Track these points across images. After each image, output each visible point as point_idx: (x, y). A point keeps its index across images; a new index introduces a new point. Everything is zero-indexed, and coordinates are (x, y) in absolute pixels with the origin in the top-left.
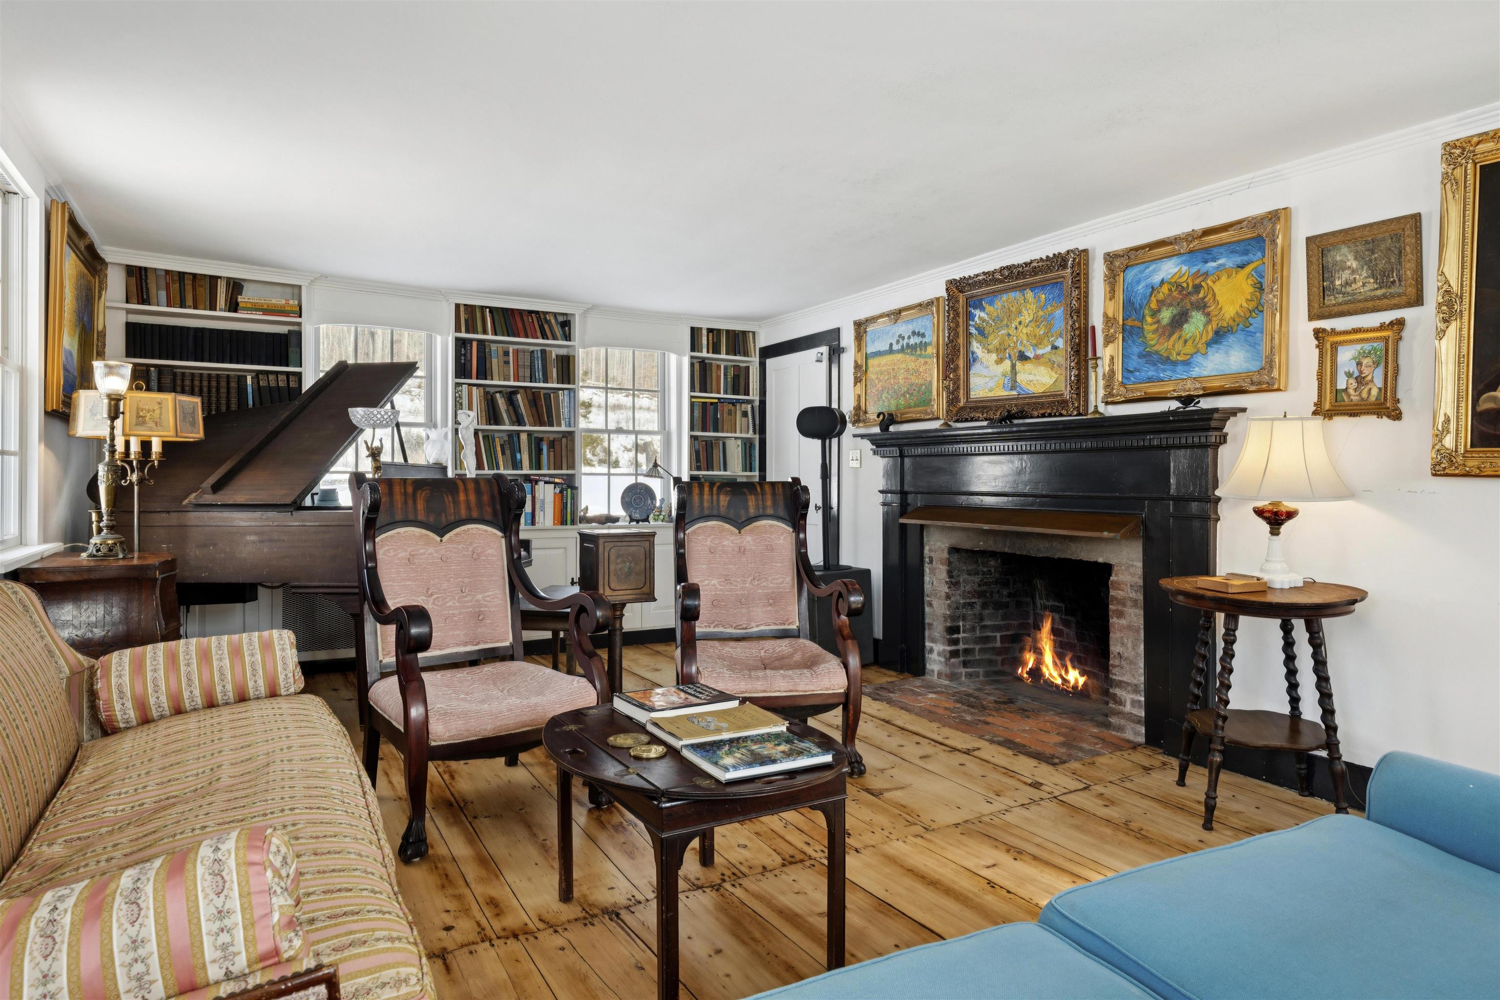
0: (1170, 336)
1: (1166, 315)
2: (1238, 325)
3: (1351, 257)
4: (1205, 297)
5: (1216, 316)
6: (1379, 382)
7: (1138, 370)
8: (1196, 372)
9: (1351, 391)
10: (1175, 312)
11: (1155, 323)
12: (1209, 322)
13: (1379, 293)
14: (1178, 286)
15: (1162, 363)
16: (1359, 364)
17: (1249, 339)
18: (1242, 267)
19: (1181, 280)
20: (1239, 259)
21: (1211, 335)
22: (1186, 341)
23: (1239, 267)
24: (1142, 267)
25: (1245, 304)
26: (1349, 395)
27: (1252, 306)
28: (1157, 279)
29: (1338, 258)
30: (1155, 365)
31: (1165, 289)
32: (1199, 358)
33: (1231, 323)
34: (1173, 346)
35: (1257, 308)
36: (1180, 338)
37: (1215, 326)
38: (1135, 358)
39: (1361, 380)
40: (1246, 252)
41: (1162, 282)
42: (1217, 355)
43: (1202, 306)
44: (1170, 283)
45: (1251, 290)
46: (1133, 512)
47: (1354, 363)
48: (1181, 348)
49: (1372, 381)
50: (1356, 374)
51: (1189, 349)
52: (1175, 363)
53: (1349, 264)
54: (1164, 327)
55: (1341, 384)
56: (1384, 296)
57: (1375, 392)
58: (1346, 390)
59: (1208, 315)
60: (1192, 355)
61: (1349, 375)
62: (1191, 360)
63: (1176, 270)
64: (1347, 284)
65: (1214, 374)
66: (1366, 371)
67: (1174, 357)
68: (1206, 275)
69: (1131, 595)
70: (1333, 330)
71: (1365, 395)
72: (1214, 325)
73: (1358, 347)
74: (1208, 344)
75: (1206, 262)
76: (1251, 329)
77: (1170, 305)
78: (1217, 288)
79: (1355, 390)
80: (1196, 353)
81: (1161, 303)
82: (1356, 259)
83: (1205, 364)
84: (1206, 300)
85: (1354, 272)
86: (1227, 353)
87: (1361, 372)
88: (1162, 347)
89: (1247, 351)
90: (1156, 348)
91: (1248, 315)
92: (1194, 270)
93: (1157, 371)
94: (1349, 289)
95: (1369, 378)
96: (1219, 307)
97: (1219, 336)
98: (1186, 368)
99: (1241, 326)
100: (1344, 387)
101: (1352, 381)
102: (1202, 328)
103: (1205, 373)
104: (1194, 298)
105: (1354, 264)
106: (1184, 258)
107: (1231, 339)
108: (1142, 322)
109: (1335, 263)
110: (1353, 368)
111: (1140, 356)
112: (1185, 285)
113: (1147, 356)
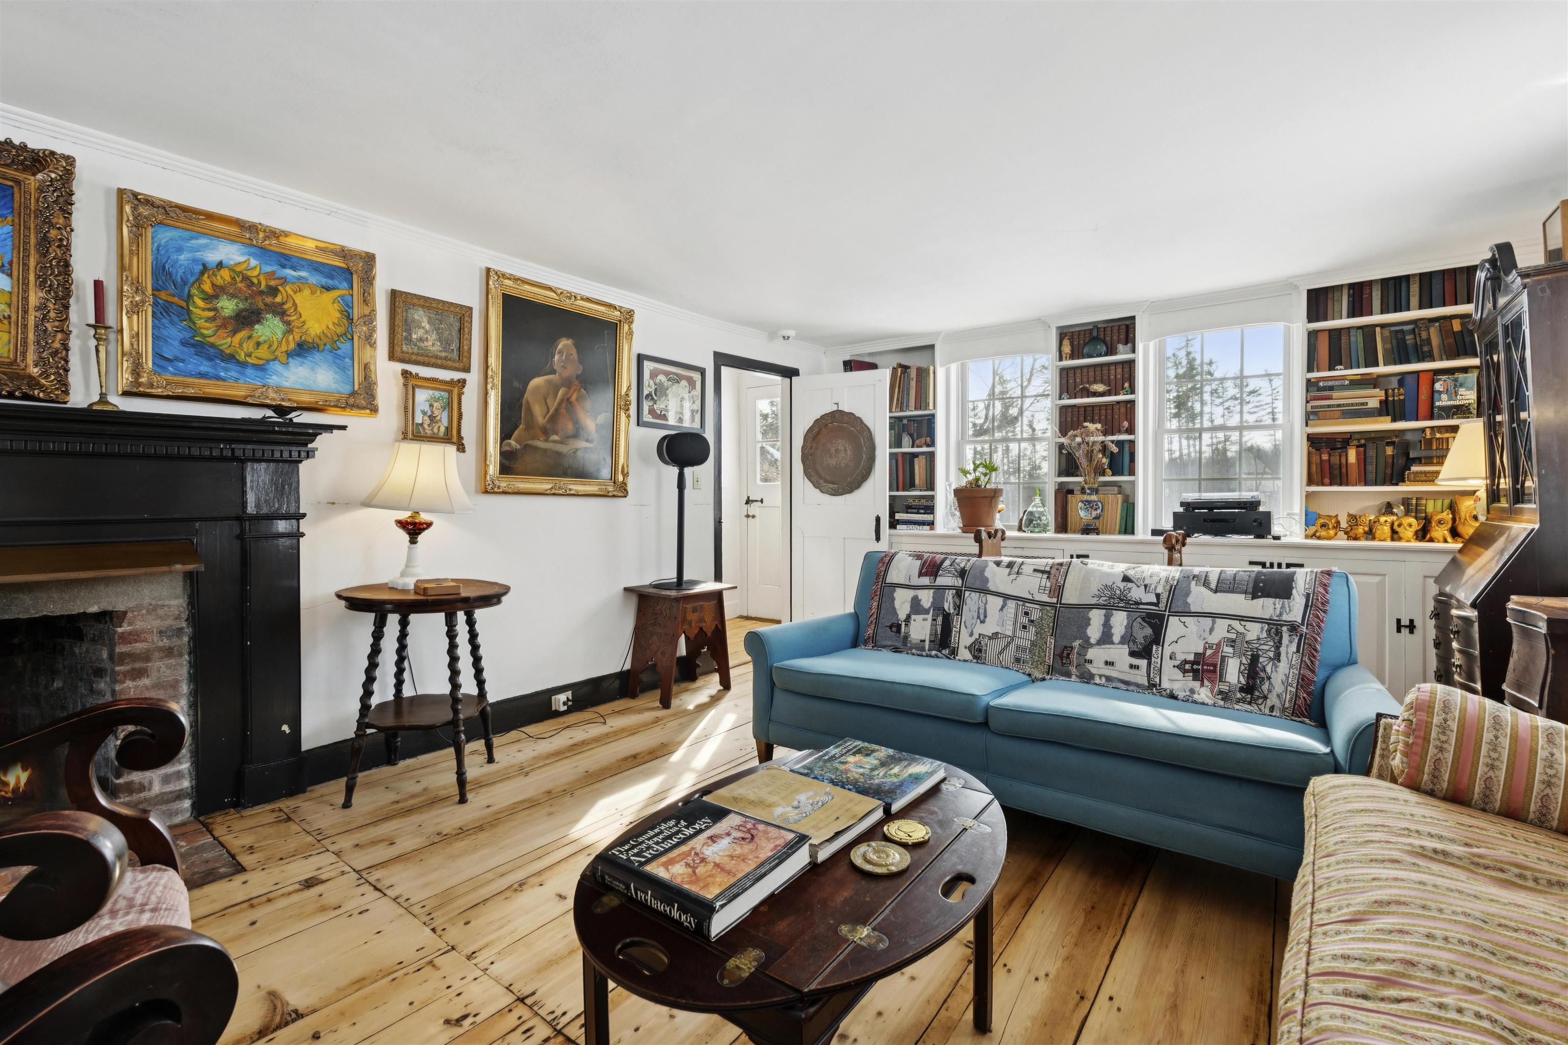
0: (235, 332)
1: (228, 306)
2: (325, 345)
3: (425, 319)
4: (283, 304)
5: (298, 328)
6: (445, 422)
7: (183, 361)
8: (274, 380)
9: (426, 426)
10: (241, 306)
11: (209, 310)
12: (289, 331)
13: (443, 354)
14: (246, 278)
15: (222, 361)
16: (431, 406)
17: (338, 361)
18: (328, 289)
19: (249, 273)
20: (324, 281)
21: (292, 346)
22: (258, 344)
23: (323, 287)
24: (187, 234)
25: (331, 326)
26: (424, 429)
27: (339, 330)
28: (212, 257)
29: (416, 317)
30: (210, 359)
31: (225, 274)
32: (277, 366)
33: (317, 340)
34: (241, 344)
35: (345, 334)
36: (250, 337)
37: (297, 338)
38: (176, 343)
39: (432, 418)
40: (331, 277)
41: (220, 265)
42: (300, 368)
43: (280, 312)
44: (231, 269)
45: (338, 315)
46: (174, 537)
47: (427, 404)
48: (251, 349)
49: (440, 421)
50: (429, 413)
51: (263, 352)
52: (244, 365)
53: (423, 324)
54: (225, 318)
55: (419, 419)
56: (446, 358)
57: (442, 429)
58: (422, 424)
59: (288, 323)
60: (268, 361)
61: (424, 413)
62: (267, 367)
63: (242, 259)
64: (421, 340)
65: (297, 387)
66: (436, 413)
67: (242, 357)
68: (285, 281)
69: (161, 644)
70: (417, 375)
71: (436, 431)
72: (296, 336)
73: (431, 392)
74: (290, 354)
75: (284, 266)
76: (339, 352)
77: (232, 296)
78: (298, 298)
79: (429, 425)
80: (274, 360)
81: (219, 291)
82: (429, 323)
83: (285, 374)
84: (285, 307)
85: (427, 332)
86: (313, 369)
87: (433, 412)
88: (225, 342)
89: (336, 373)
90: (211, 340)
91: (336, 338)
92: (268, 269)
93: (214, 367)
94: (422, 345)
95: (438, 418)
96: (302, 319)
97: (303, 349)
98: (260, 373)
99: (328, 347)
100: (420, 422)
101: (426, 418)
102: (280, 335)
103: (287, 384)
104: (269, 300)
105: (427, 327)
106: (253, 250)
107: (317, 356)
108: (187, 302)
109: (413, 320)
110: (427, 408)
111: (184, 343)
112: (255, 281)
113: (201, 348)
